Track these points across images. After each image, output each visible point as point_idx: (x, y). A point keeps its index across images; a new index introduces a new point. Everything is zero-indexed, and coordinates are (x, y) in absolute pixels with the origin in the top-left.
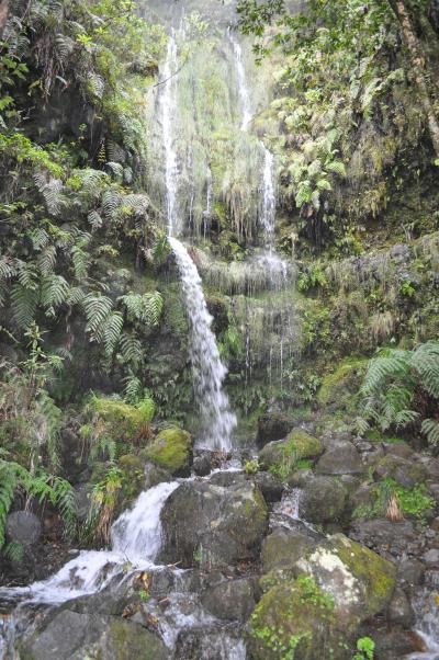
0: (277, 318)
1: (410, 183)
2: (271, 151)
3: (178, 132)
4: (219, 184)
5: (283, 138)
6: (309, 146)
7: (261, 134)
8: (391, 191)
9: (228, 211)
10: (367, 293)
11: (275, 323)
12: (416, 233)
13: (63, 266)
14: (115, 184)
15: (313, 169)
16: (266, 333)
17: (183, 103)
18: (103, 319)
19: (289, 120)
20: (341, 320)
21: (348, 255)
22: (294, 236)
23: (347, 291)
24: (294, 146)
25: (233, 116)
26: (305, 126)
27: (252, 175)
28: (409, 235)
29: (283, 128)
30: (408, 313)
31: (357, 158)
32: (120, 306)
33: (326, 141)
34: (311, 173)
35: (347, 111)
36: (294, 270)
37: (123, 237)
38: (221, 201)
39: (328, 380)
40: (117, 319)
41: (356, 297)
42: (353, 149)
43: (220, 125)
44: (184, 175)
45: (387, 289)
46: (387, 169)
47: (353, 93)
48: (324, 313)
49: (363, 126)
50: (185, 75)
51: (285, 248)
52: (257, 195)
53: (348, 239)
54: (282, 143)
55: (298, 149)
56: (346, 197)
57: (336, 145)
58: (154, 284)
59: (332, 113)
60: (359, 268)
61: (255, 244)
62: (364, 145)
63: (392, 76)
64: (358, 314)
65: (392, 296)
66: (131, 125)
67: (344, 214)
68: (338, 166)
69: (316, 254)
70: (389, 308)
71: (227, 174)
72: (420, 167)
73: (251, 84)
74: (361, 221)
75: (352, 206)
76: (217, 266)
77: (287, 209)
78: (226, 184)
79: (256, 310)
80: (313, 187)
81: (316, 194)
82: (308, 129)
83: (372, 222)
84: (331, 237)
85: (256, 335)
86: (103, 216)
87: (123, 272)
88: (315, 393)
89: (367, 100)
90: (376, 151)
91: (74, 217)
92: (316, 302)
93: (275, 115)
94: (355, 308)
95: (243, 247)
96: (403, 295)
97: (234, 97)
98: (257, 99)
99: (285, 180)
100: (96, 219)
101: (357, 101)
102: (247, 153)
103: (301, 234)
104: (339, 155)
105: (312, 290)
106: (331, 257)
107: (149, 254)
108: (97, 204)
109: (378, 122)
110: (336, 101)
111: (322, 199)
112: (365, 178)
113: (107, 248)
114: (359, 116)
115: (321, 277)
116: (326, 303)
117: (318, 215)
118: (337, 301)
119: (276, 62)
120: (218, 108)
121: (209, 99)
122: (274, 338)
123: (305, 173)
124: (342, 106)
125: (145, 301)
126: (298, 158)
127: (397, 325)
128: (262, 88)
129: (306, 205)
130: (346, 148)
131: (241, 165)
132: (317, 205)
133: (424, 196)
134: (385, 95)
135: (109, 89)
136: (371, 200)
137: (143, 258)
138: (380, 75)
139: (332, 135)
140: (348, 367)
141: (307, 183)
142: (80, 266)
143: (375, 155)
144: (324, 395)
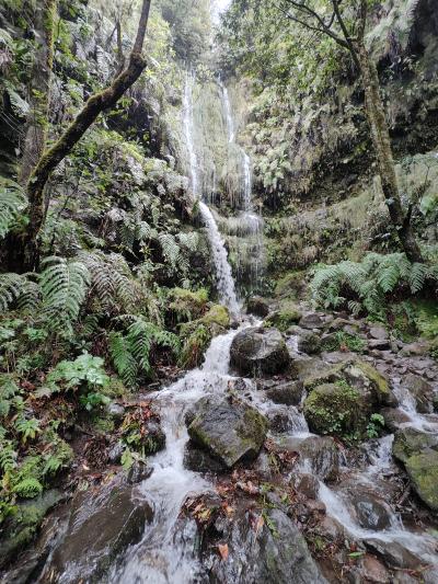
0: (254, 249)
1: (327, 174)
2: (248, 154)
3: (195, 141)
4: (220, 173)
5: (255, 147)
6: (270, 152)
7: (242, 144)
8: (316, 178)
9: (225, 189)
10: (302, 236)
11: (253, 252)
12: (329, 203)
13: (147, 216)
14: (170, 169)
15: (273, 165)
16: (249, 257)
17: (197, 124)
18: (171, 251)
19: (258, 137)
20: (288, 251)
21: (291, 215)
22: (261, 204)
23: (291, 234)
24: (261, 152)
25: (226, 134)
26: (267, 141)
27: (238, 167)
28: (324, 204)
29: (255, 141)
30: (325, 246)
31: (298, 159)
32: (177, 240)
33: (280, 150)
34: (272, 168)
35: (293, 132)
36: (263, 223)
37: (174, 200)
38: (221, 183)
39: (281, 282)
40: (177, 248)
41: (296, 238)
42: (295, 154)
43: (219, 138)
44: (202, 167)
45: (313, 232)
46: (315, 166)
47: (296, 119)
48: (278, 247)
49: (302, 140)
50: (197, 106)
51: (256, 211)
52: (241, 180)
53: (292, 206)
54: (255, 150)
55: (264, 154)
56: (290, 182)
57: (285, 152)
58: (191, 228)
59: (283, 133)
60: (298, 222)
61: (239, 209)
62: (301, 151)
63: (323, 108)
64: (297, 247)
65: (316, 237)
66: (173, 135)
67: (289, 192)
68: (286, 164)
69: (273, 215)
70: (314, 244)
71: (225, 167)
72: (334, 164)
73: (233, 114)
74: (298, 196)
75: (294, 188)
76: (223, 219)
77: (258, 189)
78: (224, 173)
79: (244, 244)
80: (273, 176)
81: (275, 180)
82: (269, 142)
83: (304, 197)
84: (281, 205)
85: (244, 258)
86: (165, 187)
87: (177, 221)
88: (273, 289)
89: (306, 124)
90: (309, 155)
91: (149, 186)
92: (274, 240)
93: (250, 134)
94: (295, 244)
95: (233, 210)
96: (323, 237)
97: (224, 122)
98: (238, 124)
99: (257, 172)
100: (161, 188)
101: (299, 124)
102: (236, 156)
103: (264, 203)
104: (287, 158)
105: (272, 234)
106: (281, 216)
107: (189, 210)
108: (162, 180)
109: (311, 138)
110: (286, 125)
111: (278, 183)
112: (301, 171)
113: (168, 206)
114: (299, 134)
115: (277, 227)
116: (280, 241)
117: (275, 192)
118: (286, 240)
119: (249, 101)
120: (217, 128)
121: (210, 119)
122: (253, 260)
123: (268, 168)
124: (290, 128)
125: (189, 238)
126: (265, 159)
127: (318, 252)
128: (240, 117)
129: (269, 187)
130: (291, 153)
131: (232, 161)
132: (275, 186)
133: (334, 182)
134: (317, 122)
135: (162, 110)
136: (305, 184)
137: (186, 213)
138: (315, 108)
139: (284, 145)
140: (291, 275)
141: (270, 173)
142: (156, 216)
143: (309, 157)
144: (278, 291)
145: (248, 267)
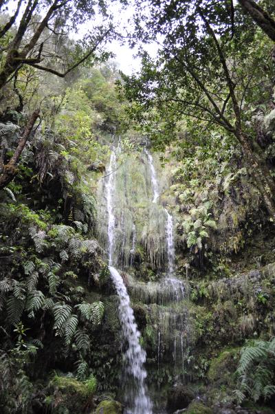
1: (256, 232)
2: (171, 214)
3: (116, 203)
4: (140, 233)
5: (178, 207)
6: (193, 211)
7: (165, 205)
8: (245, 236)
9: (146, 250)
10: (236, 302)
11: (177, 323)
12: (264, 263)
13: (42, 284)
14: (78, 234)
15: (197, 225)
16: (171, 329)
17: (119, 187)
18: (65, 320)
19: (181, 196)
20: (220, 320)
21: (222, 277)
22: (187, 265)
23: (223, 301)
24: (185, 211)
25: (148, 194)
26: (191, 200)
27: (160, 228)
28: (259, 264)
29: (178, 201)
30: (264, 315)
31: (223, 218)
32: (76, 311)
33: (203, 208)
34: (195, 227)
35: (215, 192)
36: (188, 287)
37: (81, 266)
38: (141, 244)
39: (215, 363)
40: (74, 320)
41: (228, 304)
42: (220, 213)
44: (119, 228)
45: (248, 299)
46: (241, 225)
47: (218, 181)
48: (208, 315)
49: (225, 200)
50: (121, 172)
51: (181, 273)
52: (163, 240)
53: (221, 267)
54: (178, 210)
55: (187, 213)
56: (217, 241)
57: (210, 211)
58: (99, 296)
59: (206, 192)
60: (229, 286)
61: (163, 270)
62: (226, 210)
63: (240, 171)
64: (231, 316)
65: (252, 303)
66: (88, 200)
67: (218, 252)
68: (211, 223)
69: (202, 277)
70: (251, 312)
71: (145, 227)
72: (261, 222)
73: (157, 177)
74: (228, 256)
75: (222, 247)
76: (139, 285)
77: (182, 249)
78: (144, 234)
79: (165, 314)
80: (197, 235)
81: (199, 239)
82: (193, 202)
83: (235, 256)
84: (210, 266)
85: (165, 331)
86: (69, 253)
87: (80, 289)
88: (206, 372)
89: (226, 185)
90: (234, 214)
91: (50, 253)
92: (203, 308)
93: (173, 194)
94: (228, 312)
95: (155, 272)
96: (259, 303)
97: (149, 184)
98: (162, 185)
99: (180, 231)
100: (64, 255)
101: (221, 186)
102: (157, 215)
103: (192, 264)
104: (212, 217)
105: (200, 300)
106: (211, 279)
107: (96, 277)
108: (66, 246)
109: (234, 197)
110: (208, 186)
111: (203, 242)
112: (228, 230)
113: (70, 273)
114: (222, 194)
115: (205, 291)
116: (210, 309)
117: (201, 252)
118: (217, 307)
119: (172, 165)
120: (139, 190)
121: (134, 185)
123: (192, 227)
124: (212, 188)
125: (93, 308)
126: (187, 218)
127: (257, 323)
128: (165, 178)
129: (194, 246)
130: (216, 212)
131: (153, 223)
132: (200, 246)
133: (266, 239)
134: (236, 182)
135: (77, 180)
136: (234, 243)
137: (92, 278)
138: (232, 171)
139: (207, 205)
140: (227, 353)
141: (193, 233)
142: (53, 284)
143: (233, 216)
144: (212, 374)
145: (171, 343)
